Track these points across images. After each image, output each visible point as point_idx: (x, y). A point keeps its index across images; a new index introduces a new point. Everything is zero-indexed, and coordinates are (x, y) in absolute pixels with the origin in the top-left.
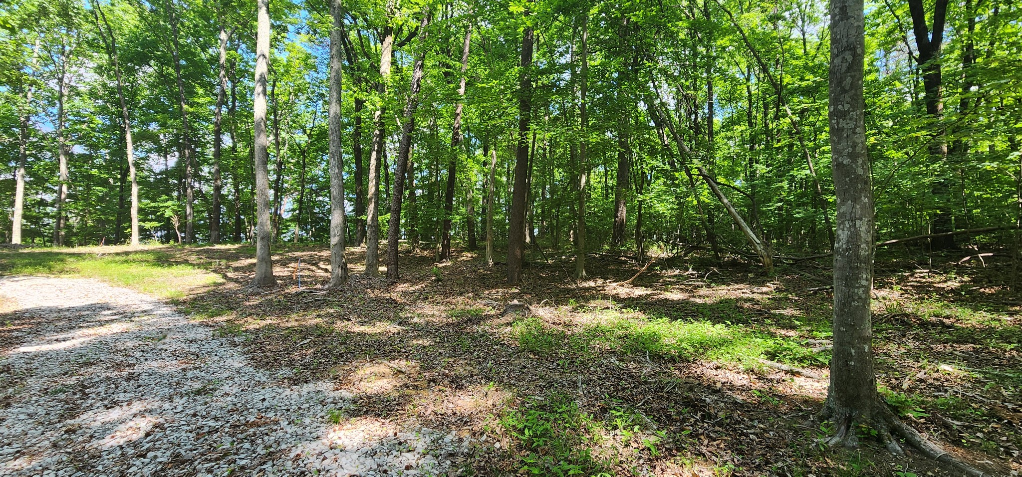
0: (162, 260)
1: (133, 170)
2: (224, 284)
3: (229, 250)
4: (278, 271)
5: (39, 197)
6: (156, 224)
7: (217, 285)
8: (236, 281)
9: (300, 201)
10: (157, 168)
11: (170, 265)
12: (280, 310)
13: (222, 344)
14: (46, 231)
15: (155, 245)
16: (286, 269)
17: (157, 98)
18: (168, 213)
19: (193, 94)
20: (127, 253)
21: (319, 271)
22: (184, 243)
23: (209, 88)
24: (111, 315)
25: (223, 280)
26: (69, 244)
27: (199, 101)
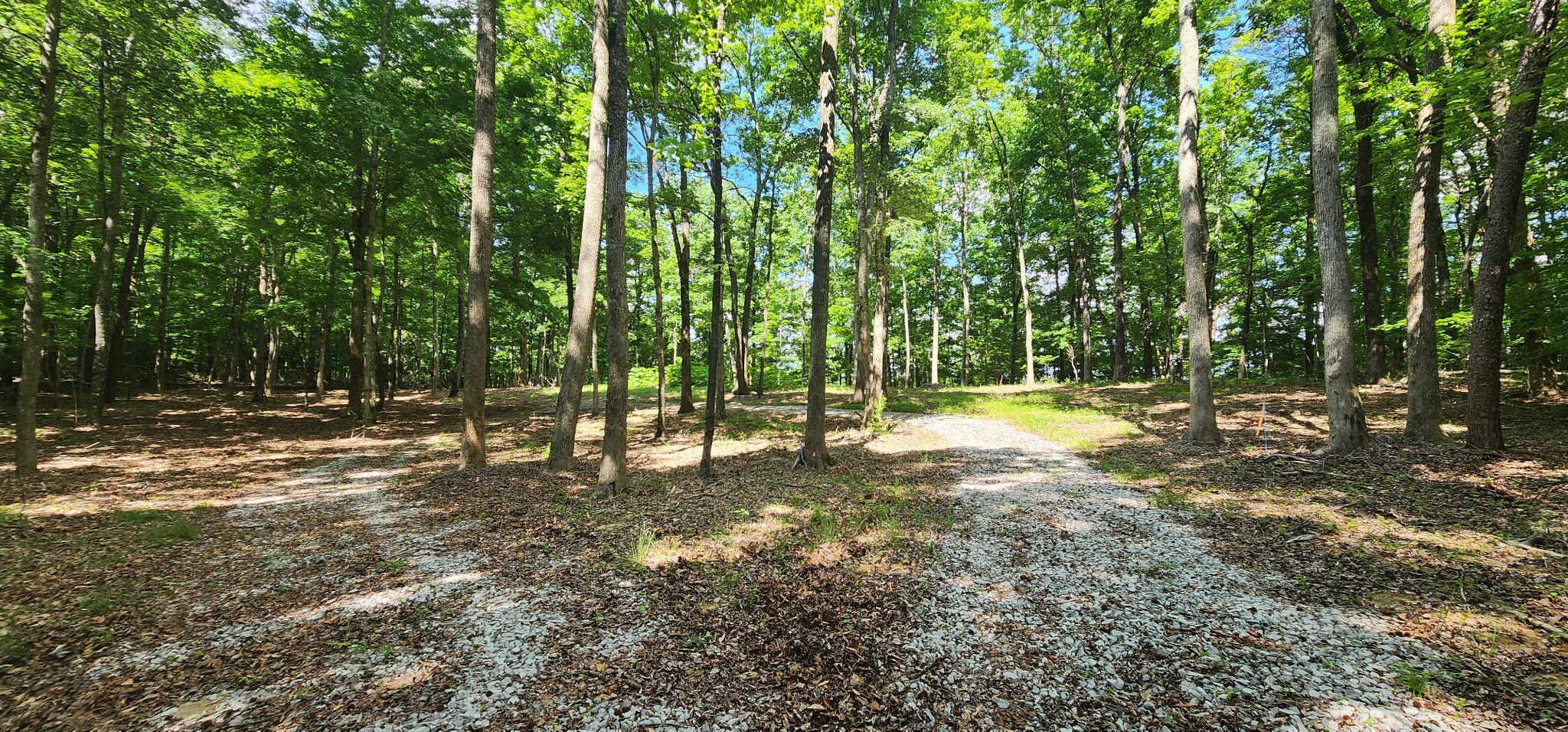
0: (1063, 402)
1: (1026, 293)
2: (1143, 436)
3: (1140, 390)
4: (1223, 423)
5: (948, 335)
6: (1050, 358)
7: (1132, 436)
8: (1158, 433)
9: (1244, 312)
10: (1048, 289)
11: (1072, 408)
12: (1238, 481)
13: (1163, 517)
14: (954, 372)
15: (1051, 384)
16: (1232, 420)
17: (1046, 202)
18: (1063, 344)
19: (1087, 183)
20: (1026, 394)
21: (1295, 425)
22: (1082, 381)
23: (1103, 169)
24: (1026, 461)
25: (1138, 431)
26: (971, 383)
27: (1094, 191)
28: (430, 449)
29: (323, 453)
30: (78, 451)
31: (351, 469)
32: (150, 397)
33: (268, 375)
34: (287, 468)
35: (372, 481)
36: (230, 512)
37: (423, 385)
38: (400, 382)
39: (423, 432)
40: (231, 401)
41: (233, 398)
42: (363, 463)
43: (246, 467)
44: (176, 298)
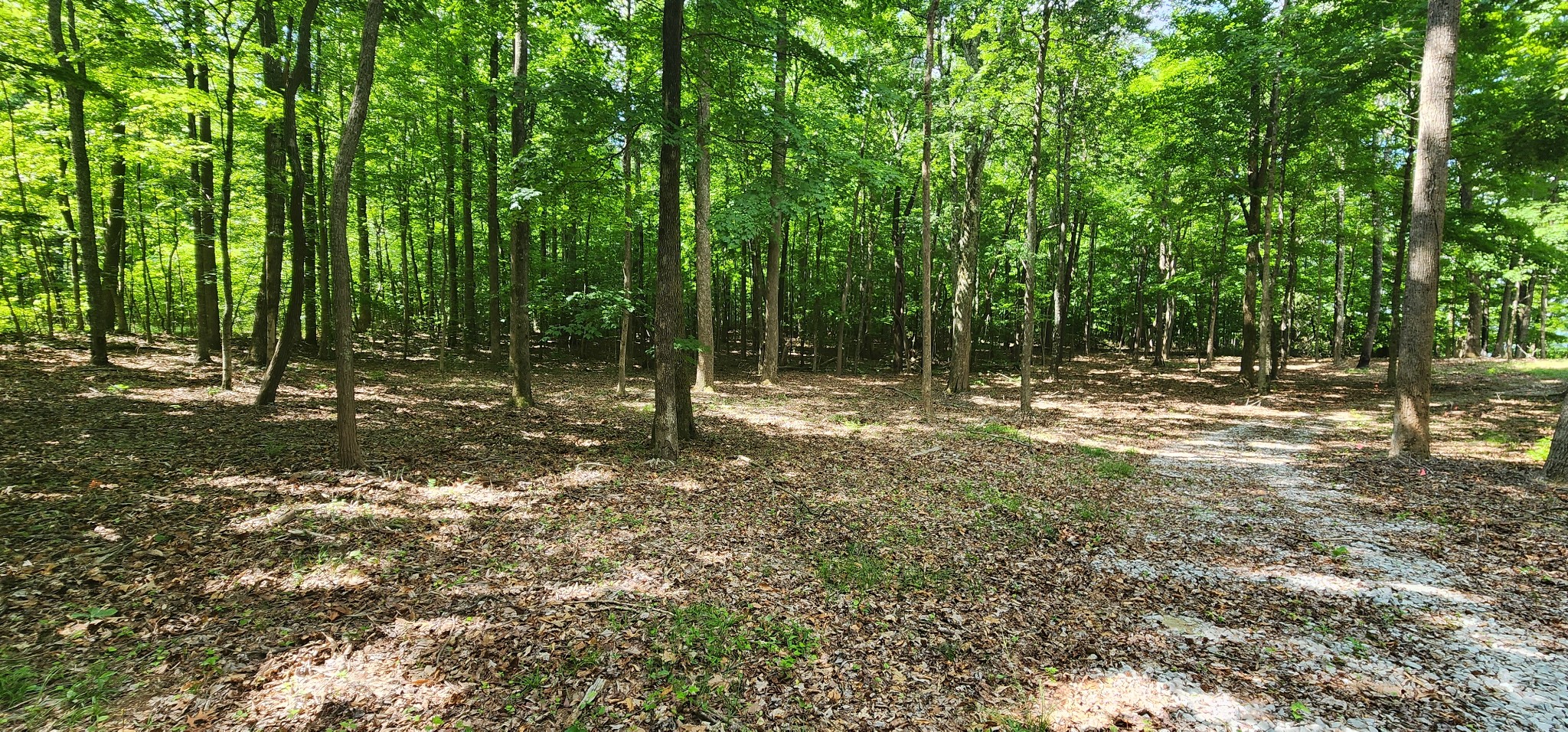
28: (1339, 427)
29: (1220, 418)
30: (1047, 396)
31: (1252, 438)
32: (1081, 359)
33: (1164, 342)
34: (1191, 428)
35: (1274, 452)
36: (1153, 460)
37: (1319, 353)
38: (1292, 350)
39: (1325, 406)
40: (1136, 364)
41: (1137, 362)
42: (1262, 432)
43: (1156, 423)
44: (1097, 280)
